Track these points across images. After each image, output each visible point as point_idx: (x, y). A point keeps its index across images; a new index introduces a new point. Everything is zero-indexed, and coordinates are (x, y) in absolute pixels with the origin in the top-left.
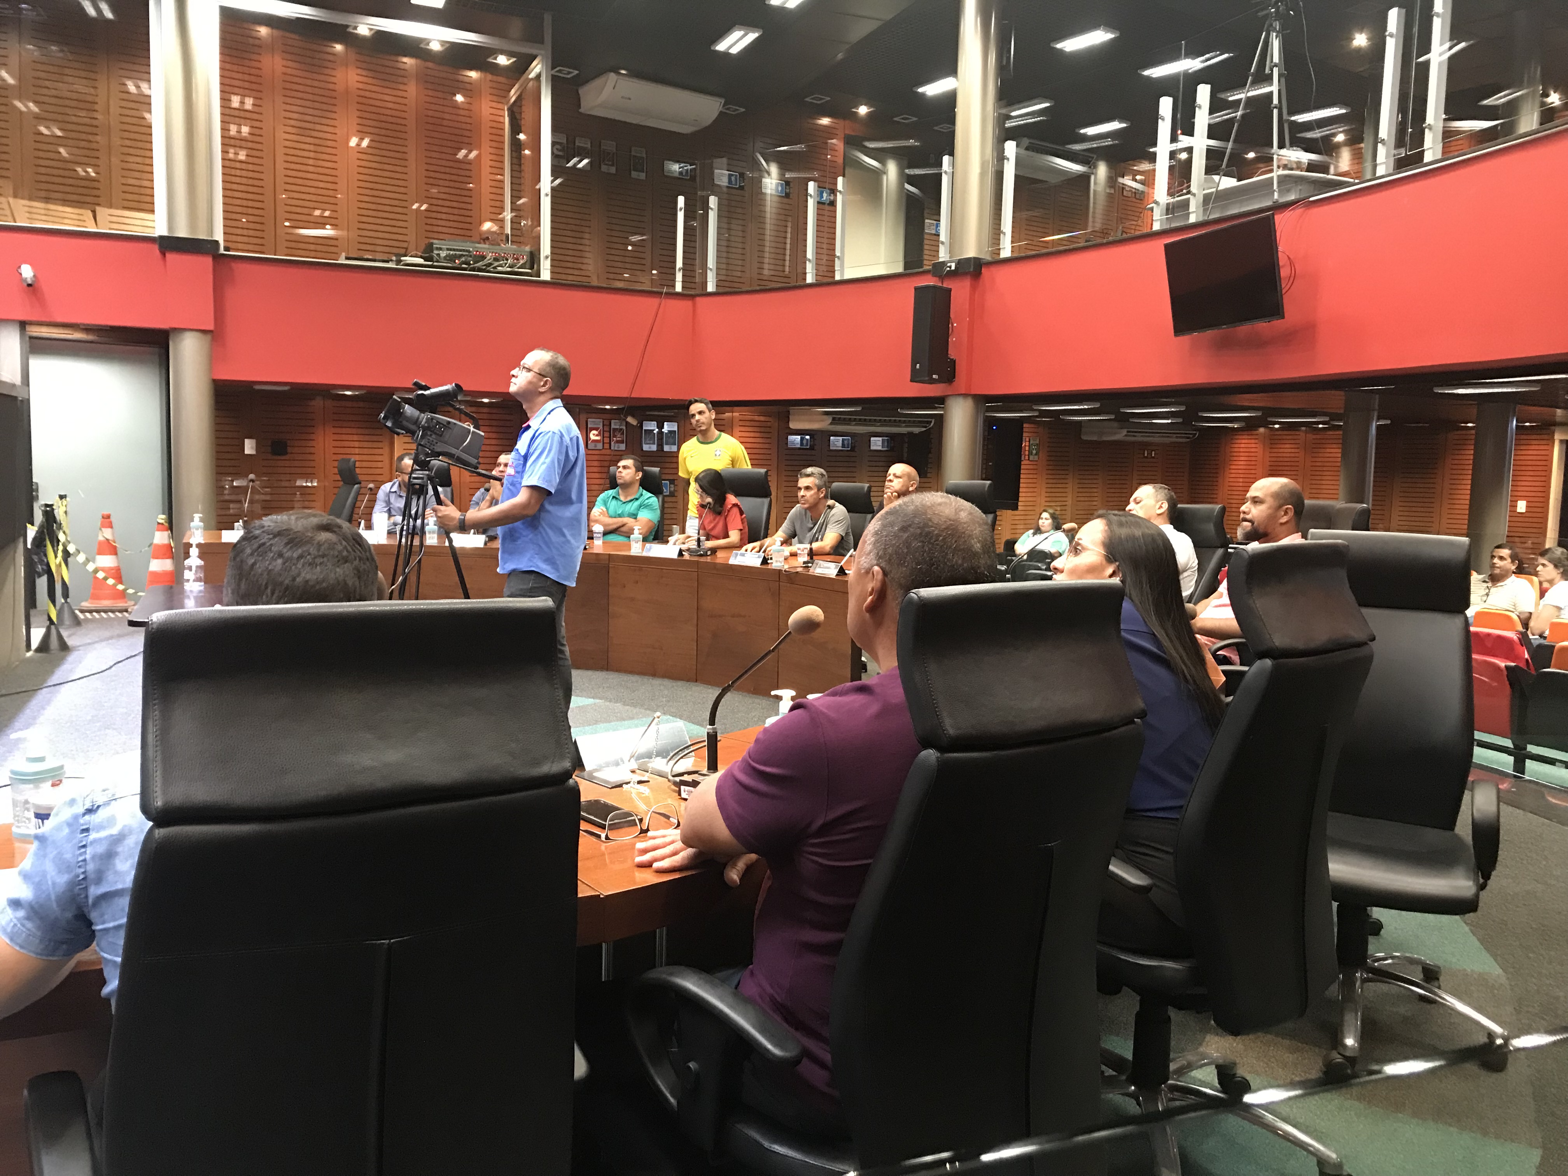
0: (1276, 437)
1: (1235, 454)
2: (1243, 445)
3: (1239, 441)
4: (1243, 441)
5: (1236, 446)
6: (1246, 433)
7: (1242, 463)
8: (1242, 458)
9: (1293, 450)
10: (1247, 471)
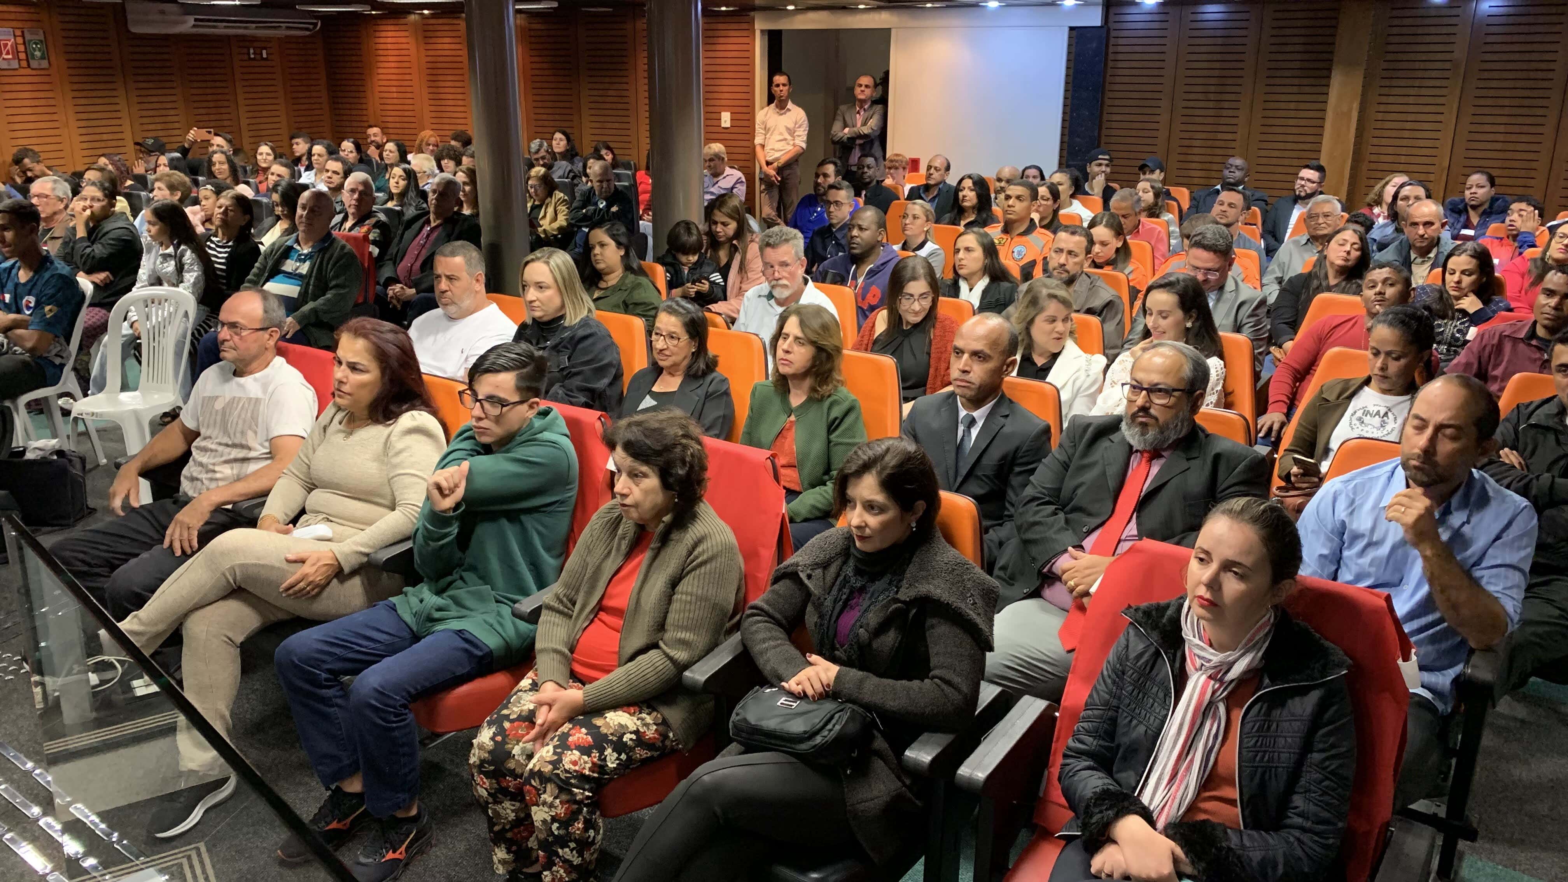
0: (431, 28)
1: (381, 52)
2: (389, 40)
3: (383, 34)
4: (390, 34)
5: (382, 40)
6: (391, 21)
7: (393, 65)
8: (391, 59)
9: (453, 46)
10: (400, 77)
